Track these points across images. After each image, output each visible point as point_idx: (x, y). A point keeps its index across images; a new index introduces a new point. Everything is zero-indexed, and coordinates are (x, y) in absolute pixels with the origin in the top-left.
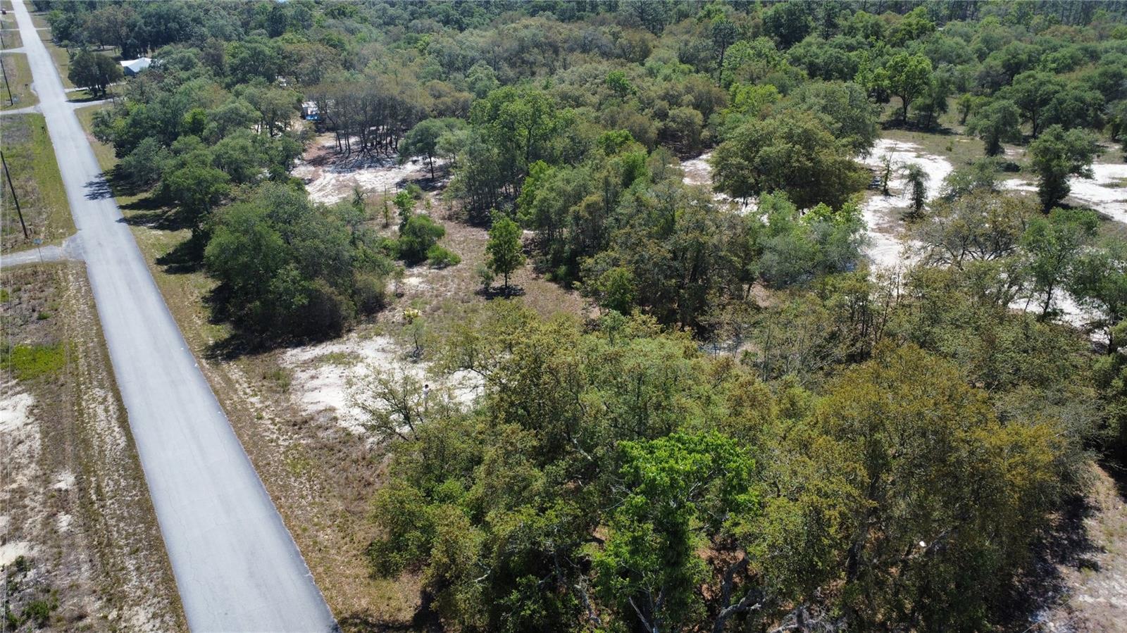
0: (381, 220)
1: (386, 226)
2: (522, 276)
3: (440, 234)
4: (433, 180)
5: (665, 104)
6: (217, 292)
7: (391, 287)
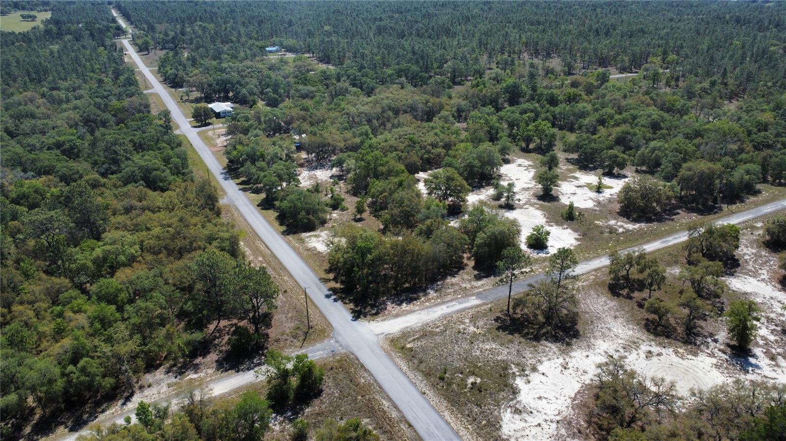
0: (325, 193)
1: (326, 195)
2: (365, 215)
3: (343, 200)
4: (343, 176)
5: (430, 147)
6: (278, 216)
7: (328, 217)
